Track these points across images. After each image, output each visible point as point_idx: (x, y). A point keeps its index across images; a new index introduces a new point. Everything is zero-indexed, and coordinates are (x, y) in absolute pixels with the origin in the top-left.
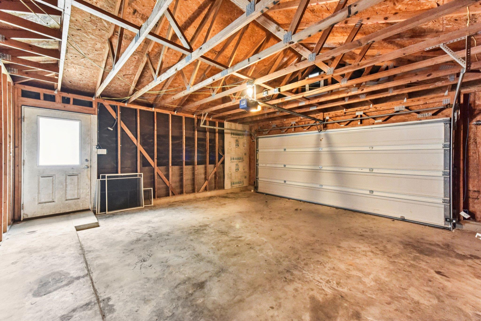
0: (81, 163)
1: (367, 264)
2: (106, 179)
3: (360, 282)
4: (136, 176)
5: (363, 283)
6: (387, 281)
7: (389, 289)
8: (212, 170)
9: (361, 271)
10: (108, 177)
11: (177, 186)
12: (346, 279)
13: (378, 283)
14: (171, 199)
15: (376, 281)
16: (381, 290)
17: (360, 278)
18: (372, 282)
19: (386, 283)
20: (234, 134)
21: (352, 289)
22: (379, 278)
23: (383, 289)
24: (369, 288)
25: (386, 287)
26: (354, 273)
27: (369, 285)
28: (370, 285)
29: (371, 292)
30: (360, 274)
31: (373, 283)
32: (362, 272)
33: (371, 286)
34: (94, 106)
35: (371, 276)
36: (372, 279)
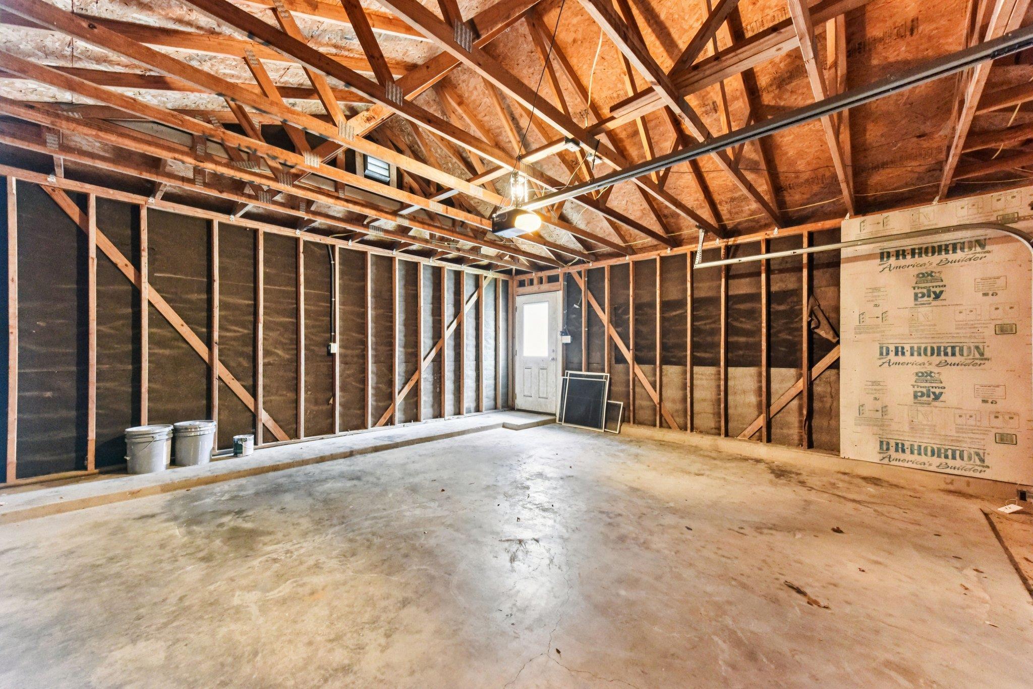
0: (549, 355)
1: (295, 622)
2: (568, 378)
3: (255, 586)
4: (601, 377)
5: (250, 588)
6: (219, 627)
7: (201, 618)
8: (790, 384)
9: (283, 601)
10: (571, 375)
11: (677, 411)
12: (276, 572)
13: (228, 609)
14: (658, 433)
15: (238, 610)
16: (211, 604)
17: (266, 590)
18: (239, 602)
19: (218, 623)
20: (900, 254)
21: (250, 570)
22: (239, 619)
23: (210, 609)
24: (233, 590)
25: (210, 615)
26: (285, 589)
27: (238, 593)
28: (236, 595)
29: (223, 588)
30: (274, 594)
31: (236, 601)
32: (278, 602)
33: (233, 596)
34: (561, 279)
35: (254, 610)
36: (248, 606)
